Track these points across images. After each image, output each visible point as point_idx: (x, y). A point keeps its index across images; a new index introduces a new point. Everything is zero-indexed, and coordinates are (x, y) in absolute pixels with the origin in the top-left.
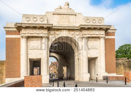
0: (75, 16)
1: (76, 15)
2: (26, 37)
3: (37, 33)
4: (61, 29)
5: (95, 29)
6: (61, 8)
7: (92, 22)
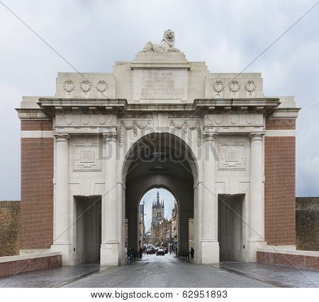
0: (186, 71)
1: (189, 69)
2: (64, 137)
3: (91, 124)
4: (151, 113)
5: (236, 110)
6: (152, 49)
7: (230, 89)
